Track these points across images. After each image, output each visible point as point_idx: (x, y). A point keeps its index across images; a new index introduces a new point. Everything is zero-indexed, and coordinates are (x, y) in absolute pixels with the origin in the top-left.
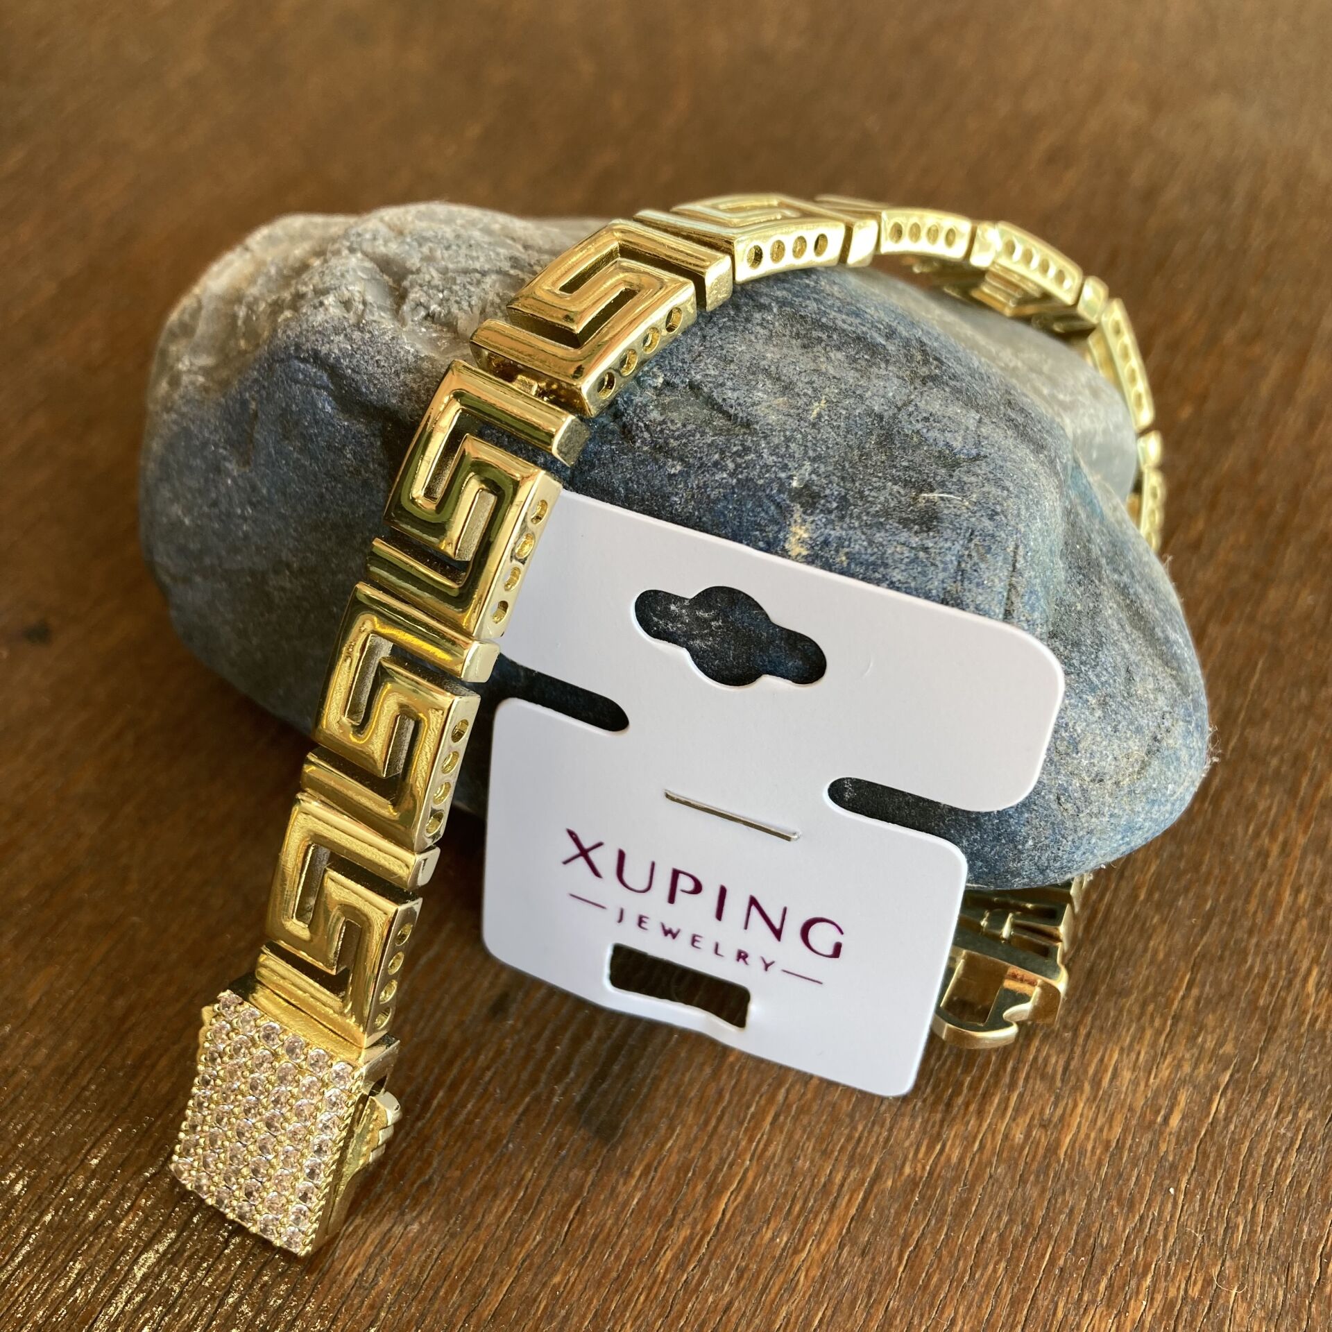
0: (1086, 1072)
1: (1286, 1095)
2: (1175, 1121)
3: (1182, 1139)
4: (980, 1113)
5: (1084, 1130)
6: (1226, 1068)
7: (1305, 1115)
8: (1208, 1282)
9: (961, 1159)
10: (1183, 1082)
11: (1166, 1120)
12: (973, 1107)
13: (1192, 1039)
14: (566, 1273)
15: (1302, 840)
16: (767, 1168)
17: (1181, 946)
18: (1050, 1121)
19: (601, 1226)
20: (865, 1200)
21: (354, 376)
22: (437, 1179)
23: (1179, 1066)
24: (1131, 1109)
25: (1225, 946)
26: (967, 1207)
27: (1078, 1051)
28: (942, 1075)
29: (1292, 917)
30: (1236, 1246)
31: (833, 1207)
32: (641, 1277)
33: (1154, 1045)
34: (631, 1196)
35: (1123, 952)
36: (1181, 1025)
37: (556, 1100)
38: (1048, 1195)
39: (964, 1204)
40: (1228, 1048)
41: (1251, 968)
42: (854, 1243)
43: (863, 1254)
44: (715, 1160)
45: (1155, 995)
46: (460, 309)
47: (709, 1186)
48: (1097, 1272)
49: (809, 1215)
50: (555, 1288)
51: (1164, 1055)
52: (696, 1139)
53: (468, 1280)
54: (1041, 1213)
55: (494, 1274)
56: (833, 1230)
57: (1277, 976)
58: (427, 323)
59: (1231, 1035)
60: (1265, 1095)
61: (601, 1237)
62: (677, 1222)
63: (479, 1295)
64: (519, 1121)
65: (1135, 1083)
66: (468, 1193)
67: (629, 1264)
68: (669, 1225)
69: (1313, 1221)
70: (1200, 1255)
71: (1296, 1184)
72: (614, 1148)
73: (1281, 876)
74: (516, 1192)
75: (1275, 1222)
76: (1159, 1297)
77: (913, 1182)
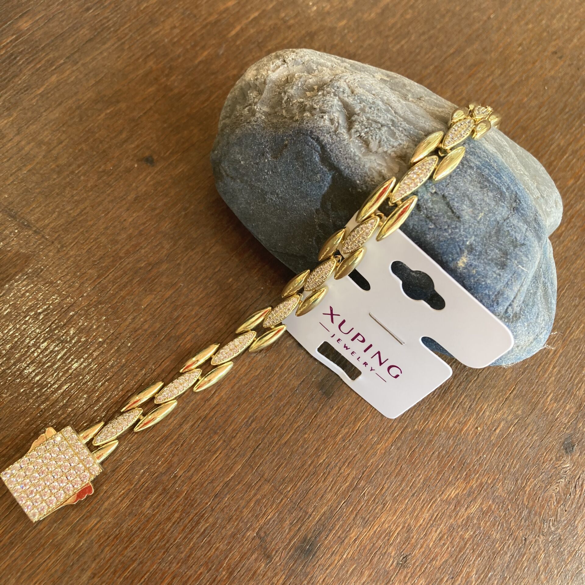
0: (476, 410)
1: (531, 431)
2: (498, 431)
3: (499, 437)
4: (441, 415)
5: (471, 427)
6: (517, 419)
7: (535, 438)
8: (494, 479)
9: (433, 427)
10: (503, 420)
11: (495, 430)
12: (439, 412)
13: (510, 406)
14: (309, 434)
15: (561, 351)
16: (374, 417)
17: (515, 376)
18: (461, 422)
19: (321, 422)
20: (402, 433)
21: (330, 152)
22: (273, 396)
23: (504, 414)
24: (486, 424)
25: (527, 381)
26: (431, 443)
27: (475, 402)
28: (433, 400)
29: (550, 375)
30: (505, 471)
31: (392, 433)
32: (331, 442)
33: (498, 406)
34: (332, 415)
35: (496, 374)
36: (508, 402)
37: (313, 380)
38: (456, 444)
39: (430, 441)
40: (519, 412)
41: (533, 389)
42: (396, 445)
43: (398, 449)
44: (359, 410)
45: (502, 390)
46: (372, 139)
47: (356, 418)
48: (464, 470)
49: (385, 433)
50: (305, 438)
51: (500, 410)
52: (354, 402)
53: (279, 430)
54: (452, 449)
55: (287, 430)
56: (390, 440)
57: (540, 393)
58: (358, 138)
59: (521, 408)
60: (525, 430)
61: (321, 426)
62: (344, 427)
63: (281, 436)
64: (301, 384)
65: (489, 416)
66: (282, 403)
67: (328, 436)
68: (342, 427)
69: (528, 469)
70: (494, 472)
71: (527, 457)
72: (329, 399)
73: (551, 361)
74: (297, 406)
75: (517, 466)
76: (479, 481)
77: (417, 431)
